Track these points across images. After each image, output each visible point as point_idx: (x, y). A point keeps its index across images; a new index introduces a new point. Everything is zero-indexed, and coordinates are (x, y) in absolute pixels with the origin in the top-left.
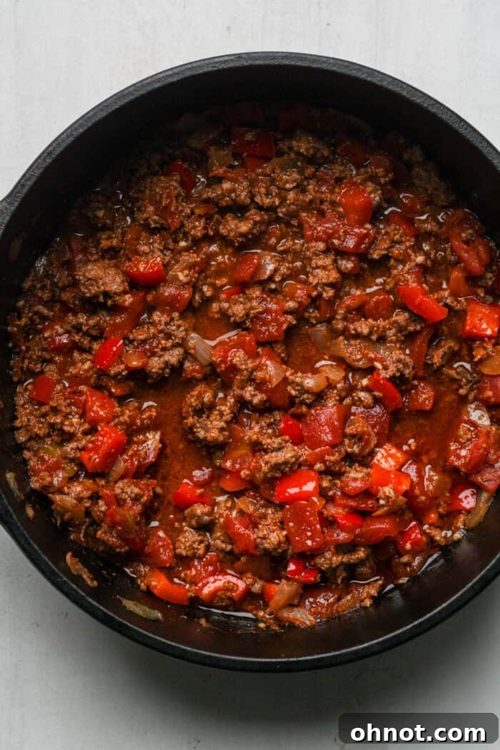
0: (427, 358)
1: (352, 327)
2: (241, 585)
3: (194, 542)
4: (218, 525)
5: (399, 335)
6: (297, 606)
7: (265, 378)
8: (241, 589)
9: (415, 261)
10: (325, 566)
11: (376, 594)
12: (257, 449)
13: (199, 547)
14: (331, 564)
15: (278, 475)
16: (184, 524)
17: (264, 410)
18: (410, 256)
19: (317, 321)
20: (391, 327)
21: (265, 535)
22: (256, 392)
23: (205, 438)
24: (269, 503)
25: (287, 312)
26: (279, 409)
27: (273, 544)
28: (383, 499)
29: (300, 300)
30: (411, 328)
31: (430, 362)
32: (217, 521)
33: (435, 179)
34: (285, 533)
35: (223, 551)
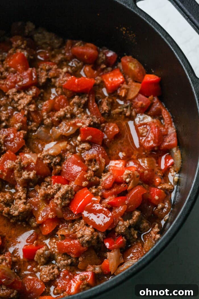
0: (101, 111)
1: (54, 118)
2: (89, 274)
3: (49, 270)
4: (56, 254)
5: (79, 109)
6: (124, 263)
7: (29, 161)
8: (90, 275)
9: (63, 72)
10: (123, 229)
11: (159, 230)
12: (48, 199)
13: (54, 270)
14: (125, 226)
15: (67, 202)
16: (38, 266)
17: (39, 181)
18: (59, 71)
19: (36, 127)
20: (73, 107)
21: (82, 234)
22: (29, 172)
23: (19, 213)
24: (73, 221)
25: (19, 130)
26: (46, 176)
27: (89, 235)
28: (127, 178)
29: (21, 120)
30: (83, 101)
31: (103, 112)
32: (54, 252)
33: (46, 34)
34: (91, 227)
35: (67, 265)
